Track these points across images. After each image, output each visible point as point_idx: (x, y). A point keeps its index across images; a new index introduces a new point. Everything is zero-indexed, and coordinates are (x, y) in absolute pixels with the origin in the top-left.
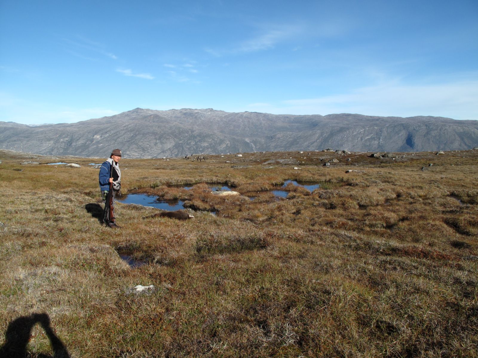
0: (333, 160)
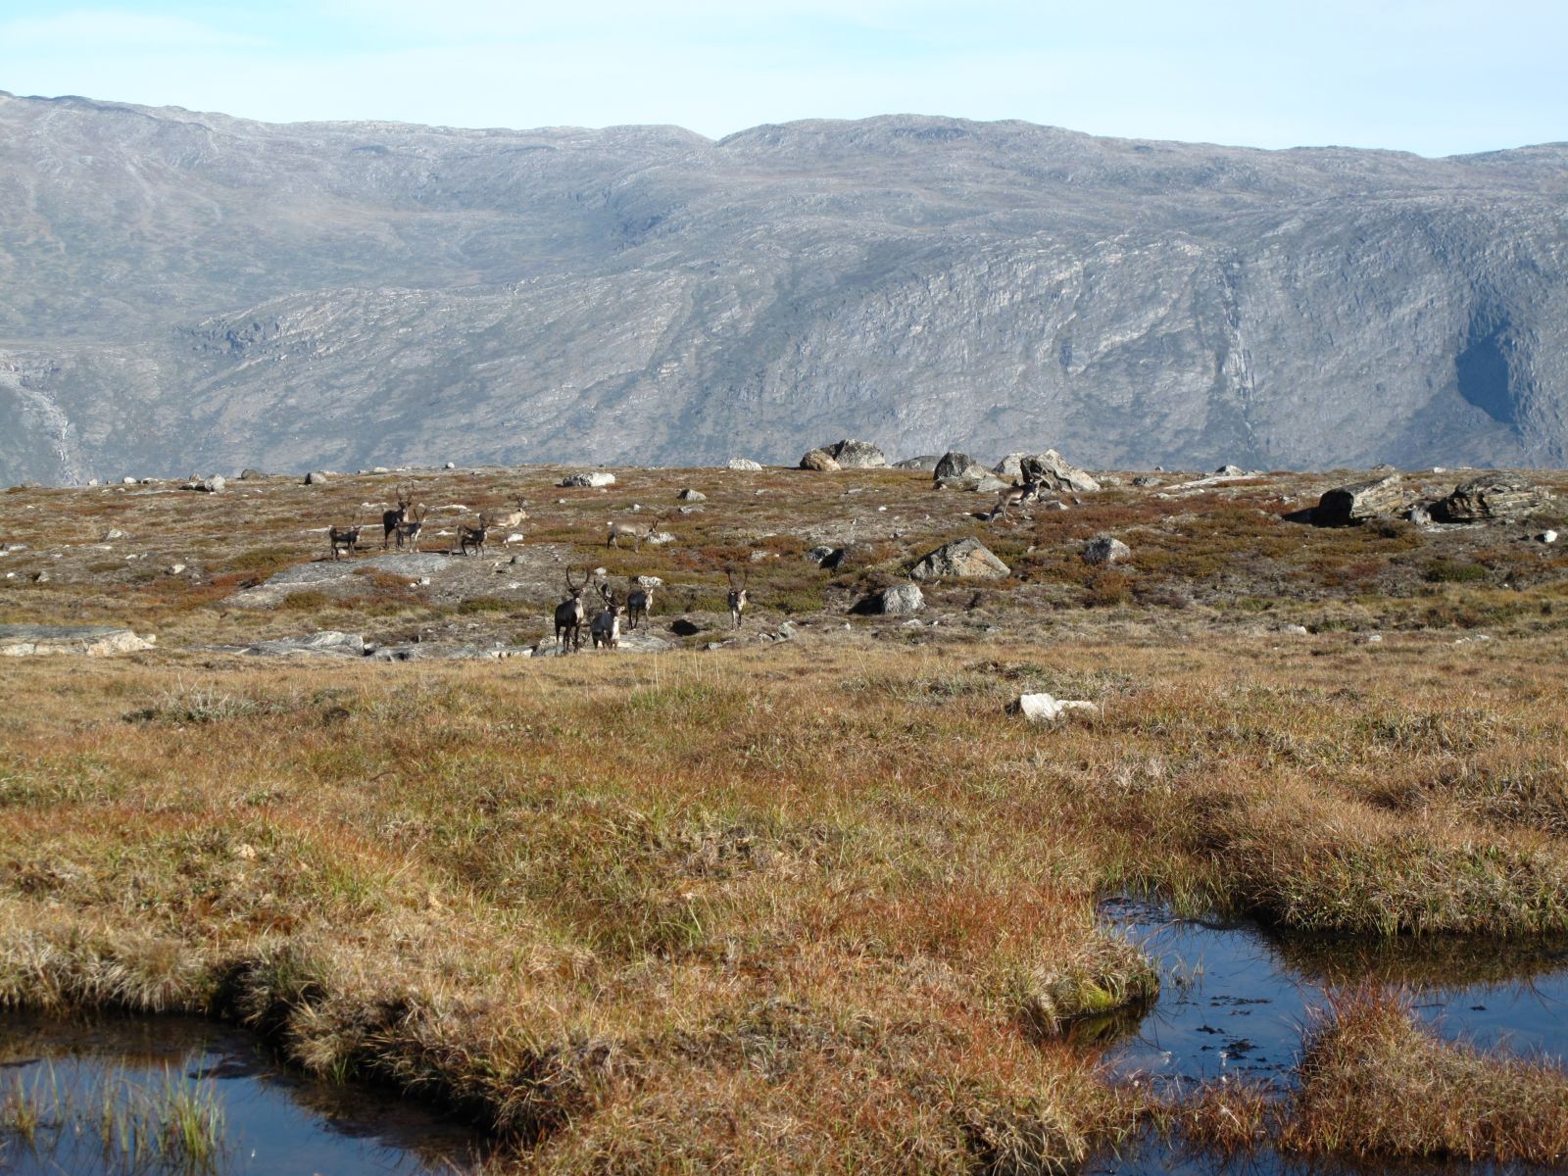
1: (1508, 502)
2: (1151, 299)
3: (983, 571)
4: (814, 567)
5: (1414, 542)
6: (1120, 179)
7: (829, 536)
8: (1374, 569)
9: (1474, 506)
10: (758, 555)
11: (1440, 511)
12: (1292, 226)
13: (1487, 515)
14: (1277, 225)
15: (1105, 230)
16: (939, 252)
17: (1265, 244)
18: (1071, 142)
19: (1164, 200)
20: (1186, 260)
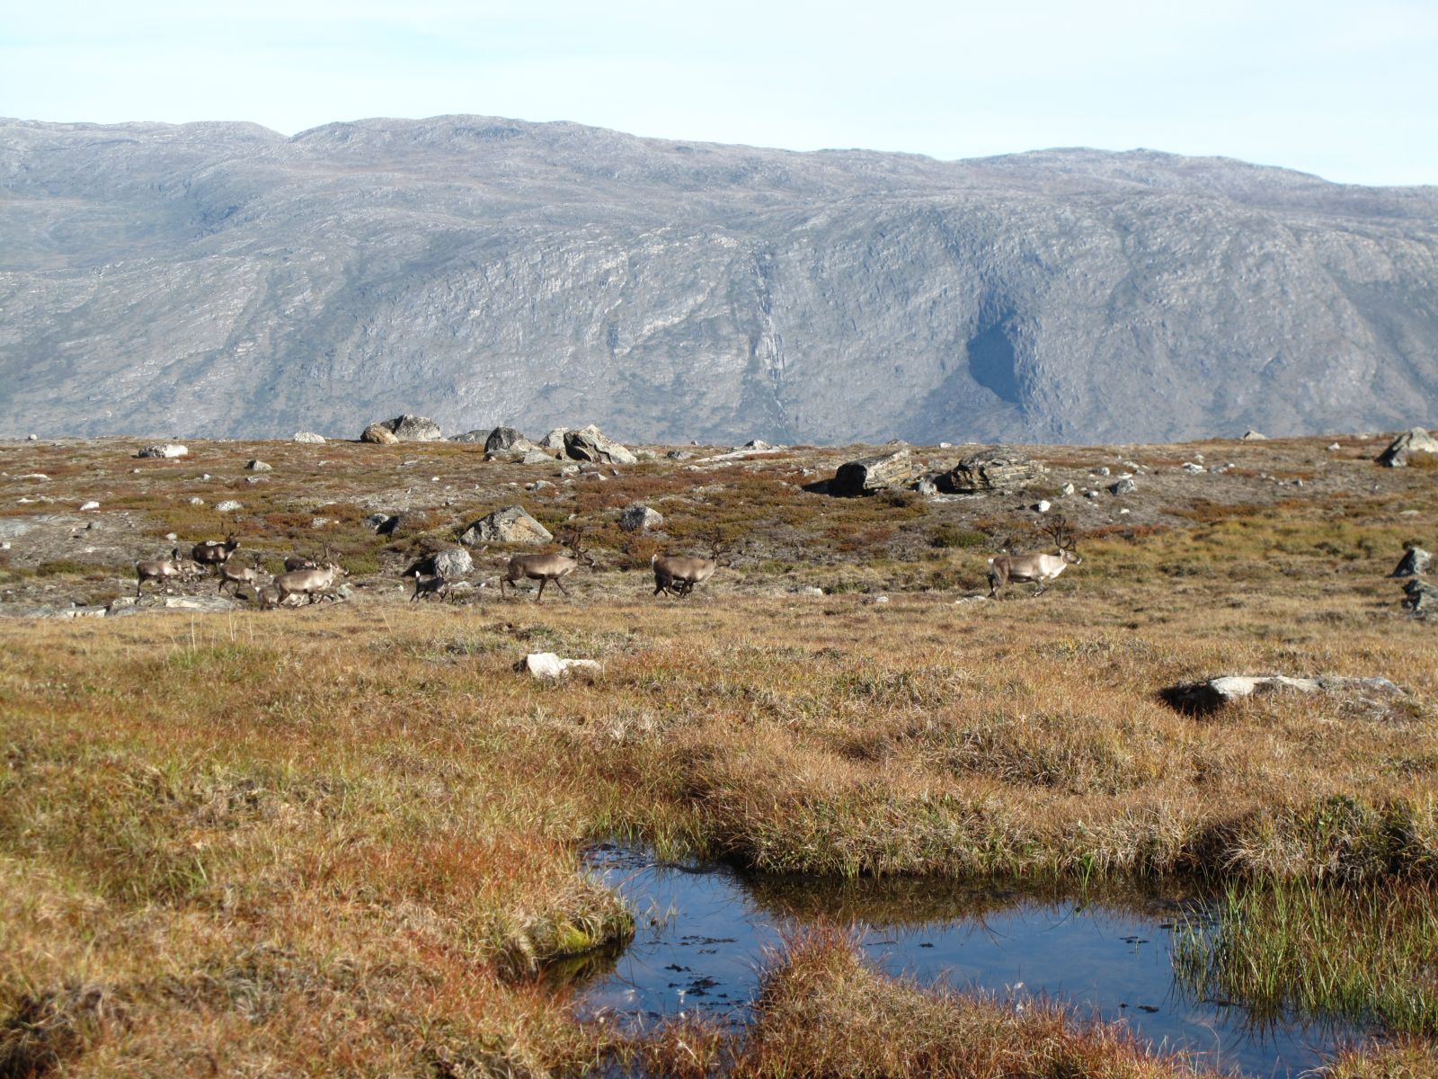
0: (502, 527)
1: (1006, 475)
2: (690, 287)
3: (527, 537)
4: (371, 533)
5: (921, 511)
6: (663, 176)
7: (384, 504)
8: (885, 536)
9: (976, 478)
10: (319, 522)
11: (945, 483)
12: (819, 221)
13: (987, 487)
14: (805, 220)
15: (649, 224)
16: (496, 242)
17: (795, 238)
18: (617, 142)
19: (701, 196)
20: (723, 252)
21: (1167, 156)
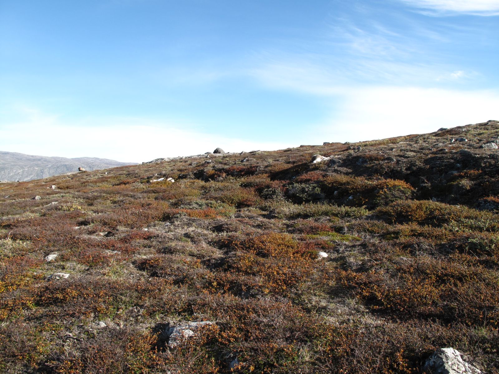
21: (98, 158)
